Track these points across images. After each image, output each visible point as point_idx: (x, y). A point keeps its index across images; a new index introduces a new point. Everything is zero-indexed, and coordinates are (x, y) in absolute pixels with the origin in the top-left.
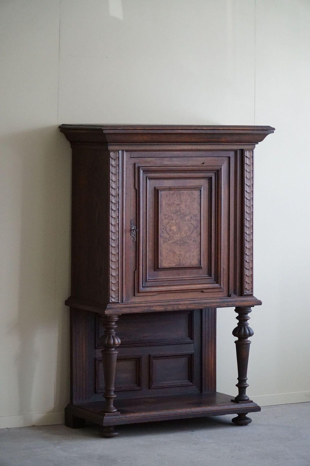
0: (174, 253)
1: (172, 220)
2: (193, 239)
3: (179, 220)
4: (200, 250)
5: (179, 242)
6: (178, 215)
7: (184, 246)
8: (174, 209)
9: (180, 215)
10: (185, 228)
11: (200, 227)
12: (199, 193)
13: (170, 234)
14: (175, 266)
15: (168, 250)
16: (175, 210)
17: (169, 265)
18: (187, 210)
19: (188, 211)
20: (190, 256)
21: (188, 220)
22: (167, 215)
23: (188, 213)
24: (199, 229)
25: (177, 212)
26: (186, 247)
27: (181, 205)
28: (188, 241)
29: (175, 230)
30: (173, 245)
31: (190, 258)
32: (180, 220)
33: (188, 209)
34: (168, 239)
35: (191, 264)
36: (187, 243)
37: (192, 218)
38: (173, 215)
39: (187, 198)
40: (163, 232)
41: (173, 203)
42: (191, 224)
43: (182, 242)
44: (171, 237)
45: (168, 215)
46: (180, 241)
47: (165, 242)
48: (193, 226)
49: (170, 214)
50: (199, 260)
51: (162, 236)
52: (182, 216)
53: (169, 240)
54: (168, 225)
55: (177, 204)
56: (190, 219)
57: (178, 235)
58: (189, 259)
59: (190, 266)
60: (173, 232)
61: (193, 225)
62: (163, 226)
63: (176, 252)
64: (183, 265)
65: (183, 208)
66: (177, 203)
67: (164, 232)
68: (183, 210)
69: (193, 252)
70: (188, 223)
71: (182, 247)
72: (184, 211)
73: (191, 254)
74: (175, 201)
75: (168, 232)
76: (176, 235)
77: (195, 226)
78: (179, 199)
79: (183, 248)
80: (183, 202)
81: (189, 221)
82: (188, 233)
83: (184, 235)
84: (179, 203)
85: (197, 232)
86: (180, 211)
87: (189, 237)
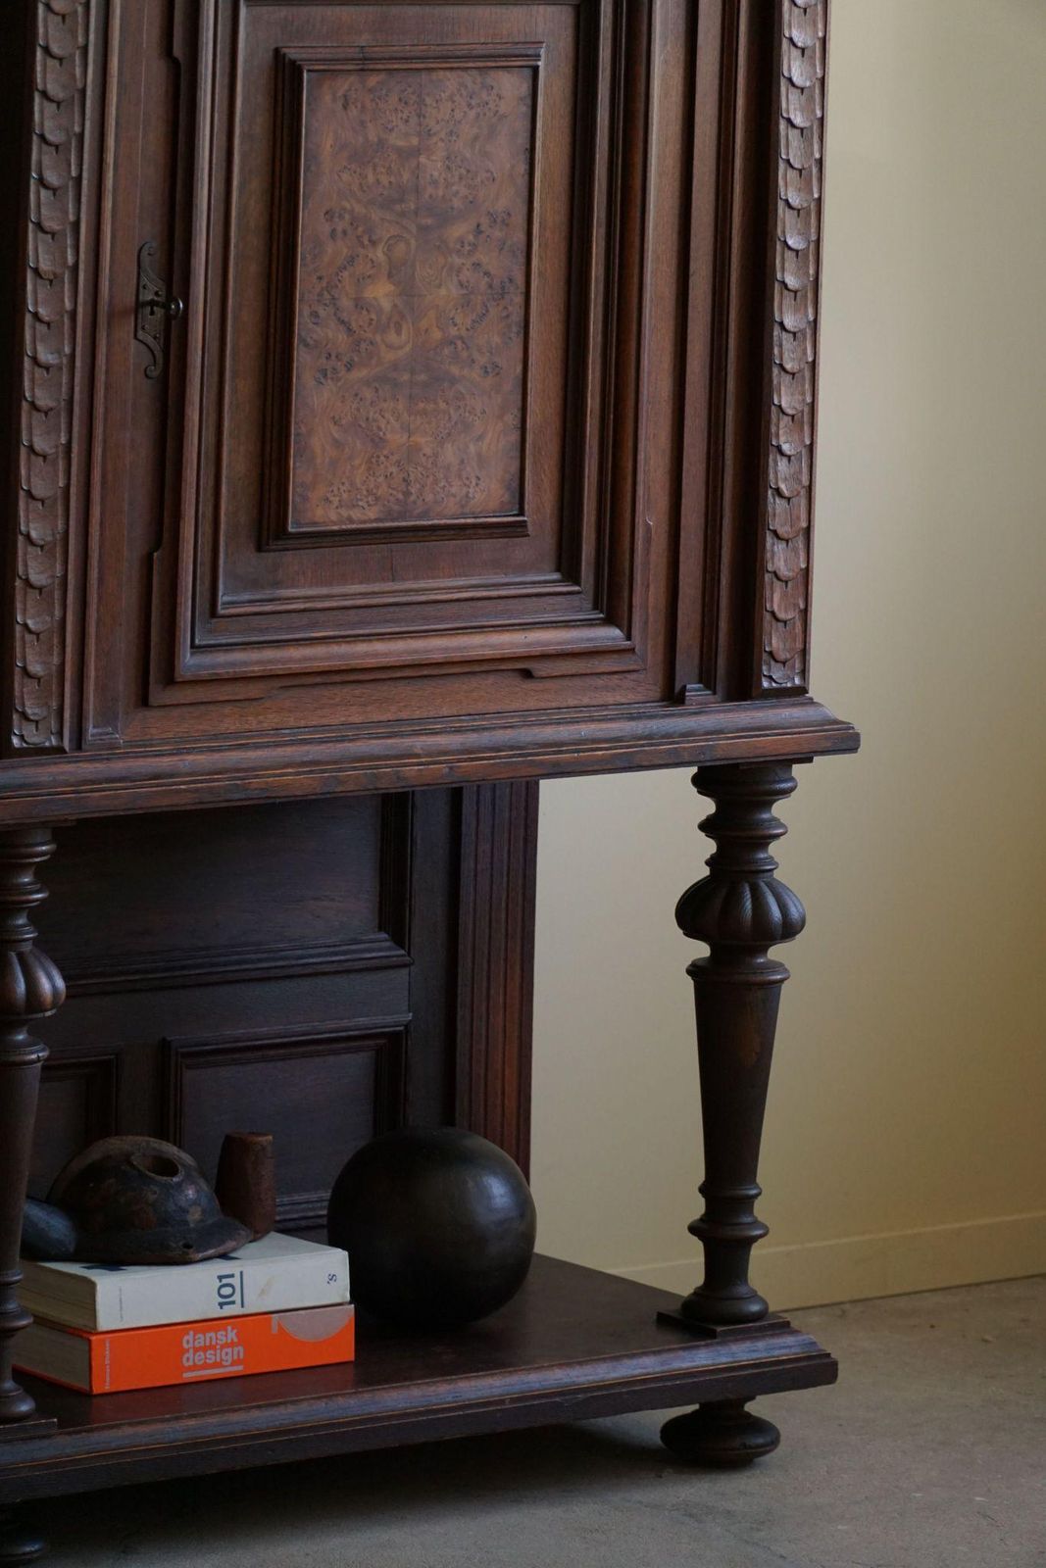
0: (372, 440)
1: (373, 243)
2: (482, 360)
3: (408, 244)
4: (517, 422)
5: (406, 377)
6: (403, 214)
7: (436, 403)
8: (384, 180)
9: (416, 213)
10: (443, 292)
11: (522, 288)
12: (525, 88)
13: (354, 325)
14: (377, 520)
15: (344, 422)
16: (390, 182)
17: (344, 513)
18: (454, 188)
19: (464, 191)
20: (462, 462)
21: (458, 246)
22: (341, 217)
23: (457, 203)
24: (519, 299)
25: (401, 200)
26: (443, 405)
27: (423, 159)
28: (455, 370)
29: (386, 305)
30: (368, 394)
31: (464, 476)
32: (413, 242)
33: (461, 178)
34: (346, 359)
35: (467, 510)
36: (453, 381)
37: (481, 232)
38: (376, 215)
39: (458, 115)
40: (315, 314)
41: (381, 142)
42: (477, 265)
43: (423, 377)
44: (363, 346)
45: (347, 216)
46: (413, 372)
47: (325, 376)
48: (486, 279)
49: (359, 209)
50: (515, 484)
51: (311, 342)
52: (429, 221)
53: (350, 366)
54: (346, 274)
55: (399, 151)
56: (471, 238)
57: (399, 332)
58: (460, 477)
59: (462, 521)
60: (374, 316)
61: (486, 274)
62: (320, 278)
63: (389, 436)
64: (424, 515)
65: (436, 174)
66: (400, 143)
67: (322, 313)
68: (435, 183)
69: (481, 438)
70: (457, 261)
71: (421, 405)
72: (441, 193)
73: (472, 448)
74: (391, 130)
75: (345, 316)
76: (392, 337)
77: (496, 282)
78: (414, 120)
79: (425, 413)
80: (435, 139)
81: (467, 248)
82: (458, 320)
83: (437, 335)
84: (415, 141)
85: (508, 316)
86: (417, 190)
87: (459, 343)
